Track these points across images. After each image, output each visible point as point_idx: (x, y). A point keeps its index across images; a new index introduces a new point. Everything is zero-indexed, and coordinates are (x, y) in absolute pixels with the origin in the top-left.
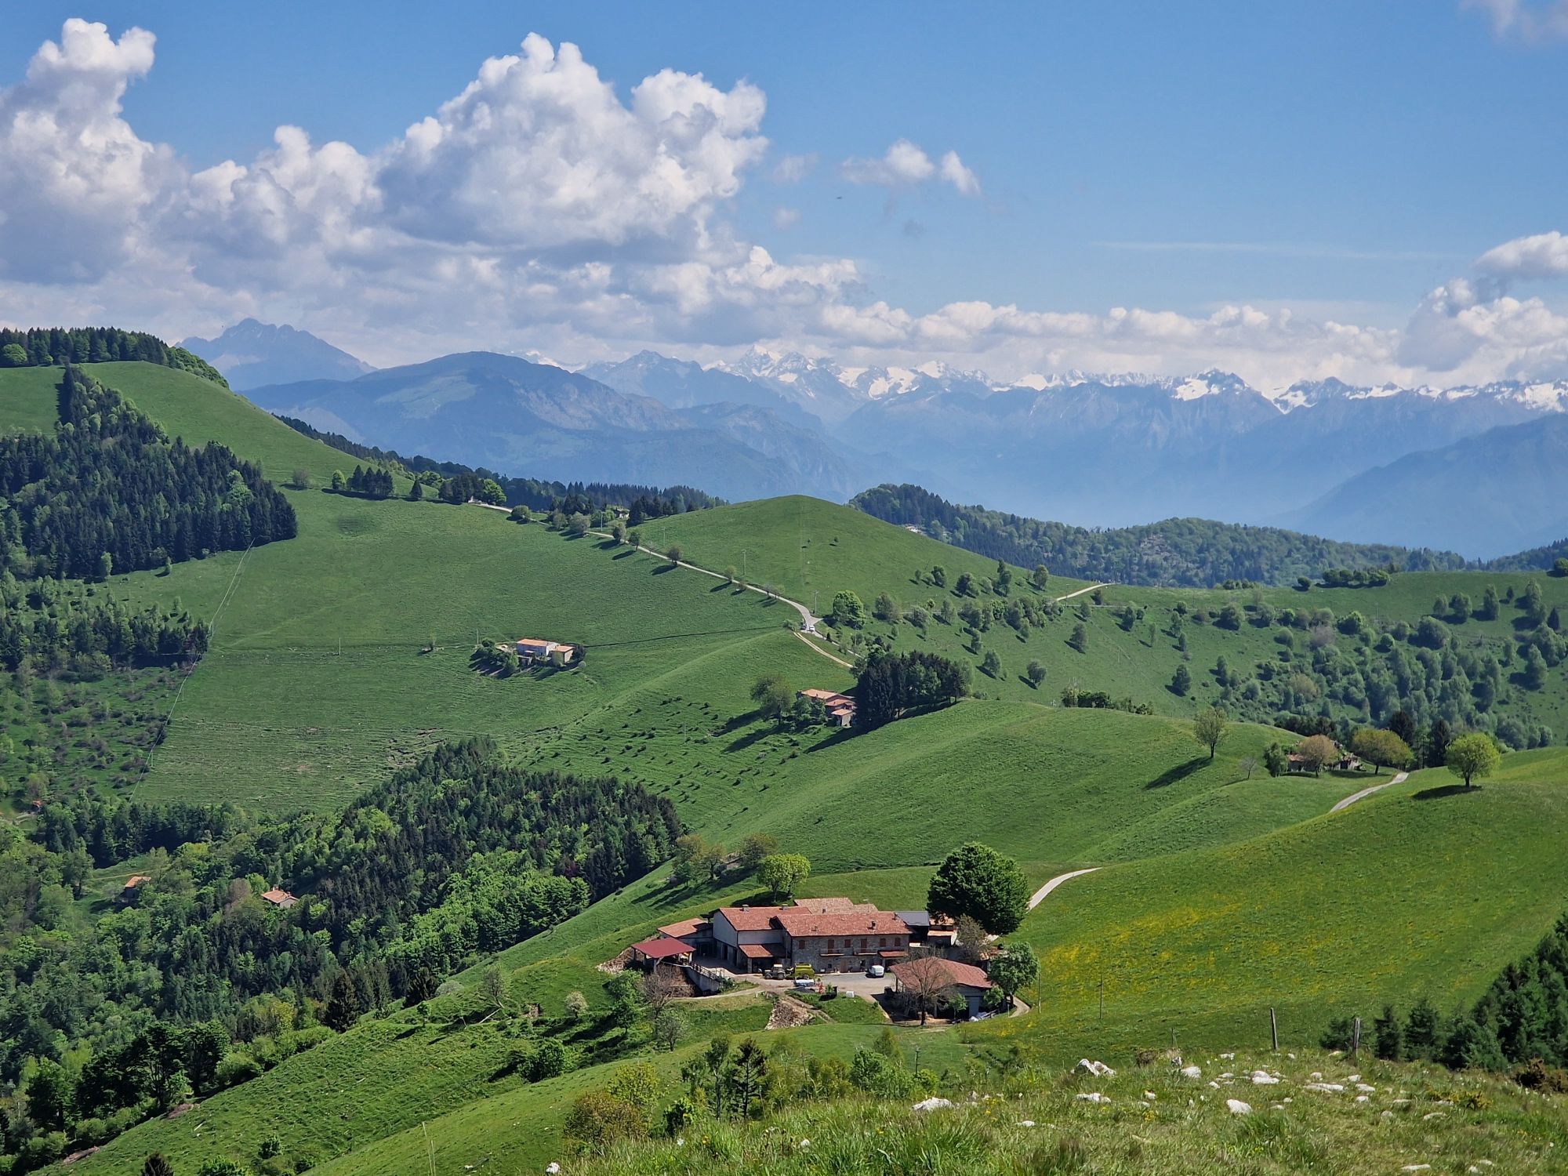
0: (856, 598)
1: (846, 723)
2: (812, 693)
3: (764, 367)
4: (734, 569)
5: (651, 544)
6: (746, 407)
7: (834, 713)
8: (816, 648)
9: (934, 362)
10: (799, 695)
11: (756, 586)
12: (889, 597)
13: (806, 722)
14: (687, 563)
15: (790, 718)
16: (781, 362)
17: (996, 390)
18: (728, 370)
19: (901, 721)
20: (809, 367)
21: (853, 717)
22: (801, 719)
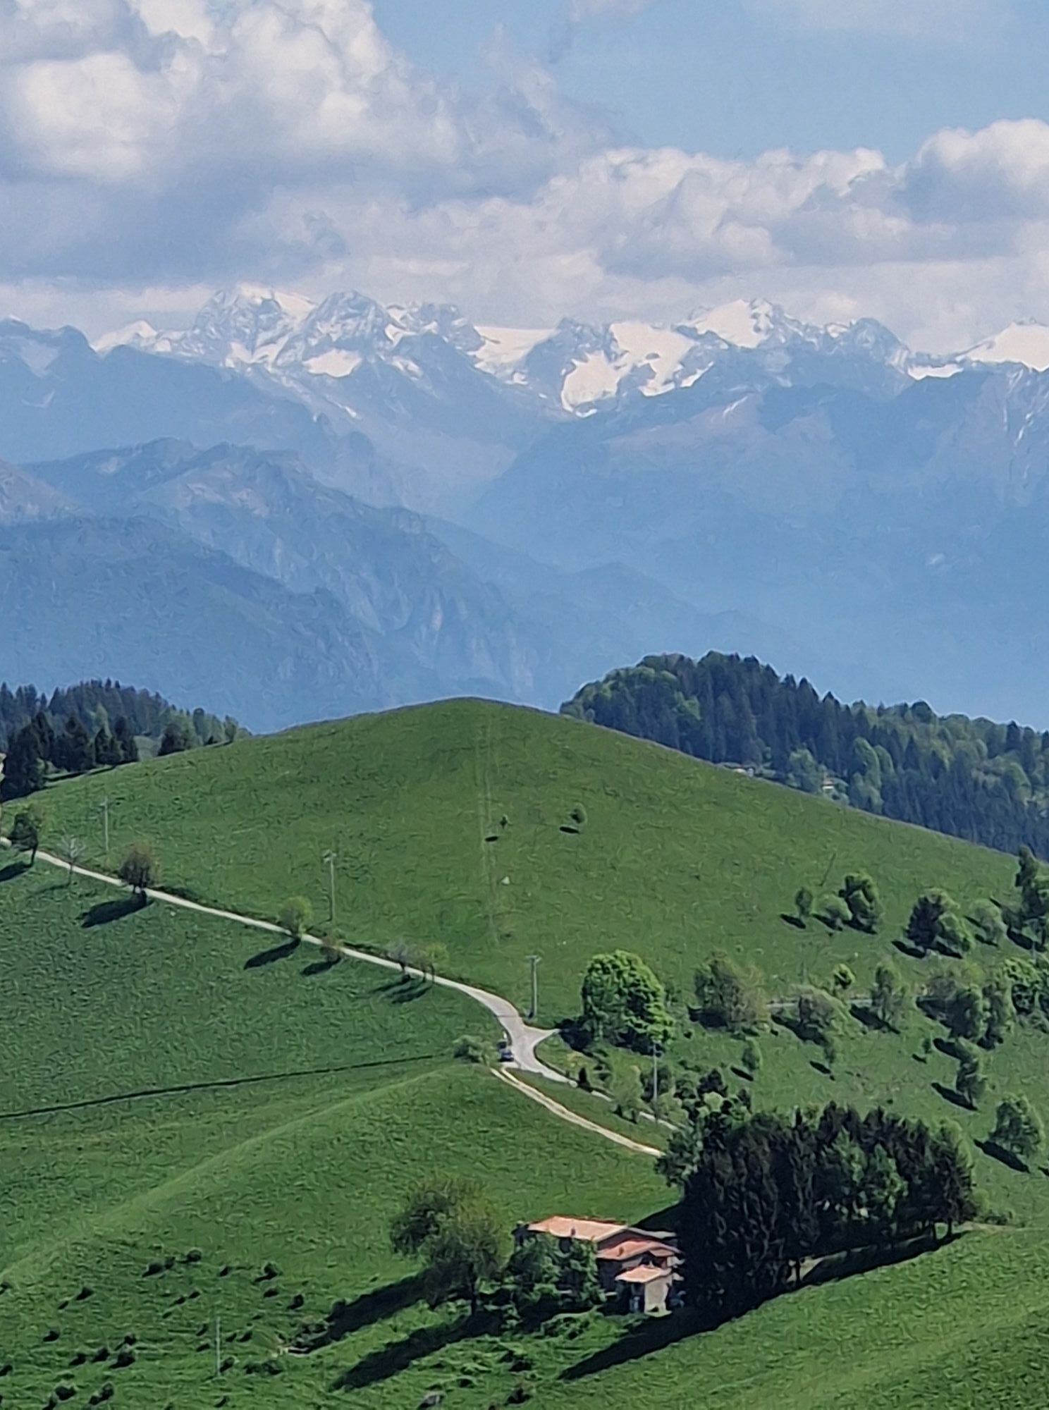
0: (642, 970)
1: (656, 1303)
2: (559, 1227)
3: (263, 337)
4: (306, 905)
5: (73, 847)
6: (221, 451)
7: (624, 1277)
8: (555, 1108)
9: (742, 304)
10: (522, 1234)
11: (368, 950)
12: (731, 965)
13: (548, 1306)
14: (173, 892)
15: (501, 1297)
16: (311, 323)
17: (918, 374)
18: (163, 347)
19: (807, 1292)
20: (390, 331)
21: (675, 1287)
22: (535, 1297)
